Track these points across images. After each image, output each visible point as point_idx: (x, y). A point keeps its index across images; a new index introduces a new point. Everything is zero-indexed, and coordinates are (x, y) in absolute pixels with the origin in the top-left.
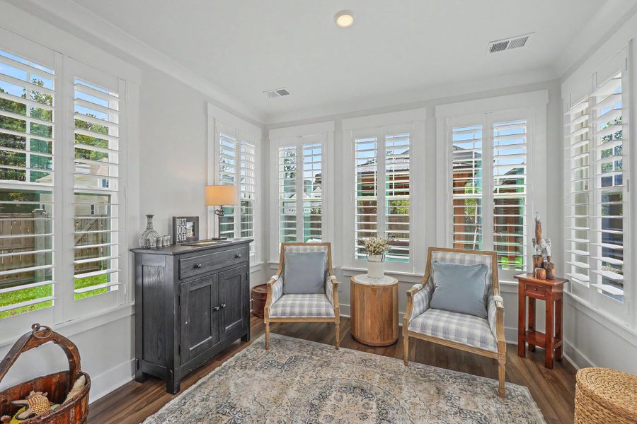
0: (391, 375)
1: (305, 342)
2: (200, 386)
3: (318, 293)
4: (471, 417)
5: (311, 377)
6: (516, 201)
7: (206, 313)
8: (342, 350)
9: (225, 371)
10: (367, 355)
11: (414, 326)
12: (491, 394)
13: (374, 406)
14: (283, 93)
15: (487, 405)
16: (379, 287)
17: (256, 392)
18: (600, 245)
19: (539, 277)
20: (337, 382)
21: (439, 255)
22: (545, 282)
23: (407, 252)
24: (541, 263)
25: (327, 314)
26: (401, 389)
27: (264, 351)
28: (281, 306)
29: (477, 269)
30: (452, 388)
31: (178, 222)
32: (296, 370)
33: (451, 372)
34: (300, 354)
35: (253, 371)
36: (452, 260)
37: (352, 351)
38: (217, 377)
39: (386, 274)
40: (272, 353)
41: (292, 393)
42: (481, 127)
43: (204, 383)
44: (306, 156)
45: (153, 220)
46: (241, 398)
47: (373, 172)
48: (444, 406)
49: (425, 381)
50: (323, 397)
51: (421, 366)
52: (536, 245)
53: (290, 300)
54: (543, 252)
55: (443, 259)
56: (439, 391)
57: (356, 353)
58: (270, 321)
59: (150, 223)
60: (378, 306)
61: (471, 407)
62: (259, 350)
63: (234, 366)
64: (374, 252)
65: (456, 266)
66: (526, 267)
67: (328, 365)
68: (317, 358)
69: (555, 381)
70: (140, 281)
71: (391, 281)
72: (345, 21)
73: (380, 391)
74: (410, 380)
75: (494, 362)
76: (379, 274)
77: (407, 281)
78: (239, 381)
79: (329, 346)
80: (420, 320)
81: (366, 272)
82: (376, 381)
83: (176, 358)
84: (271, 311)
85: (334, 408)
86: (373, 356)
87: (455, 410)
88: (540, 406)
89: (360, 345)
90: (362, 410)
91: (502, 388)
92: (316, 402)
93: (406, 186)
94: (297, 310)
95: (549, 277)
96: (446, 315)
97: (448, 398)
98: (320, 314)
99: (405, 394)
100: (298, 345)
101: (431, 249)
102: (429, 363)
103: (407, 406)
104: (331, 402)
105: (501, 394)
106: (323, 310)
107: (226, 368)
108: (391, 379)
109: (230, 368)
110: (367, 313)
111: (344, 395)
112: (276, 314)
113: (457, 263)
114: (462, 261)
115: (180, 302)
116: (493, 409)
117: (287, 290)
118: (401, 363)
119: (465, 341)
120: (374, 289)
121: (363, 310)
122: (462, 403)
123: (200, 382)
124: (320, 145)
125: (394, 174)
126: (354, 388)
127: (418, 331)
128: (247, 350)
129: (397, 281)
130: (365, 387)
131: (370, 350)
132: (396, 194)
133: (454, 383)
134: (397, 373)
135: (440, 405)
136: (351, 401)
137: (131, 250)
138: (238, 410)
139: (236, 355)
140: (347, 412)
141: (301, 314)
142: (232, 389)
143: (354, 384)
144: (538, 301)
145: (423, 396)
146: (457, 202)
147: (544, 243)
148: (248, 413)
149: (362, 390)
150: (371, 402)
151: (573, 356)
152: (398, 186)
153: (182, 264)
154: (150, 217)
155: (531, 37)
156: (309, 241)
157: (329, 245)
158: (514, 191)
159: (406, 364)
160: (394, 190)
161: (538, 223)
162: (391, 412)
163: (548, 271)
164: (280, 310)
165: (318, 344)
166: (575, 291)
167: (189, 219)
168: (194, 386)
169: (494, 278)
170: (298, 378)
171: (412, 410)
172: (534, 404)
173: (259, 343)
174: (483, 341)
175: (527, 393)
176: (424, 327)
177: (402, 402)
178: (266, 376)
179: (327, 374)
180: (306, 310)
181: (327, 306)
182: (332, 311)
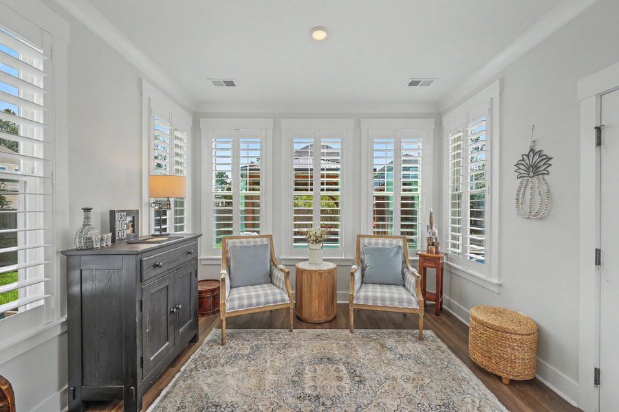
0: (344, 343)
1: (260, 331)
2: (165, 397)
3: (266, 283)
4: (410, 359)
5: (280, 360)
6: (412, 198)
7: (164, 317)
8: (295, 331)
9: (189, 375)
10: (319, 331)
11: (358, 299)
12: (414, 339)
13: (343, 368)
14: (230, 83)
15: (415, 348)
16: (325, 271)
17: (234, 386)
18: (469, 227)
19: (431, 252)
20: (305, 358)
21: (367, 240)
22: (434, 255)
23: (336, 240)
24: (432, 243)
25: (283, 300)
26: (356, 350)
27: (221, 347)
28: (235, 300)
29: (396, 250)
30: (390, 342)
31: (118, 216)
32: (262, 356)
33: (384, 330)
34: (259, 342)
35: (220, 368)
36: (377, 244)
37: (305, 330)
38: (181, 382)
39: (324, 260)
40: (231, 348)
41: (270, 377)
42: (393, 140)
43: (169, 392)
44: (242, 150)
45: (92, 214)
46: (221, 395)
47: (307, 170)
48: (390, 355)
49: (370, 341)
50: (299, 374)
51: (363, 331)
52: (430, 230)
53: (243, 292)
54: (433, 235)
55: (370, 244)
56: (383, 346)
57: (310, 331)
58: (226, 316)
59: (87, 218)
60: (323, 287)
61: (407, 352)
62: (216, 348)
63: (196, 368)
64: (316, 241)
65: (380, 249)
66: (421, 246)
67: (290, 346)
68: (278, 342)
69: (444, 323)
70: (76, 289)
71: (331, 266)
72: (319, 35)
73: (343, 357)
74: (359, 342)
75: (417, 316)
76: (319, 260)
77: (343, 264)
78: (210, 380)
79: (282, 330)
80: (362, 294)
81: (307, 260)
82: (334, 350)
83: (139, 370)
84: (228, 305)
85: (314, 379)
86: (324, 331)
87: (398, 356)
88: (443, 340)
89: (308, 325)
90: (336, 374)
91: (421, 334)
92: (296, 379)
93: (336, 184)
94: (254, 301)
95: (437, 252)
96: (378, 288)
97: (391, 349)
98: (276, 302)
99: (361, 354)
100: (253, 335)
101: (359, 236)
102: (365, 328)
103: (366, 362)
104: (308, 375)
105: (421, 338)
106: (279, 297)
107: (188, 372)
108: (346, 345)
109: (191, 371)
110: (315, 295)
111: (317, 367)
112: (233, 308)
113: (380, 246)
114: (384, 244)
115: (142, 308)
116: (419, 350)
117: (236, 283)
118: (347, 332)
119: (397, 304)
120: (320, 273)
121: (311, 292)
122: (400, 349)
123: (163, 393)
124: (259, 140)
125: (325, 172)
126: (322, 359)
127: (362, 302)
128: (202, 350)
129: (336, 266)
130: (329, 356)
131: (318, 326)
132: (328, 190)
133: (390, 338)
134: (348, 340)
135: (388, 355)
136: (324, 370)
137: (62, 252)
138: (224, 406)
139: (192, 357)
140: (325, 379)
141: (258, 304)
142: (206, 389)
143: (320, 356)
144: (428, 269)
145: (373, 352)
146: (378, 198)
147: (434, 229)
148: (237, 406)
149: (328, 359)
150: (340, 367)
151: (450, 305)
152: (328, 184)
153: (144, 264)
154: (87, 210)
155: (435, 80)
156: (242, 234)
157: (270, 237)
158: (410, 190)
159: (351, 332)
160: (325, 187)
161: (431, 214)
162: (358, 369)
163: (437, 248)
164: (236, 303)
165: (272, 330)
166: (451, 260)
167: (129, 213)
168: (159, 399)
169: (405, 256)
170: (269, 363)
171: (371, 364)
172: (439, 340)
173: (211, 341)
174: (410, 302)
175: (433, 334)
176: (366, 298)
177: (361, 360)
178: (236, 369)
179: (293, 354)
180: (262, 300)
181: (281, 294)
182: (286, 297)
